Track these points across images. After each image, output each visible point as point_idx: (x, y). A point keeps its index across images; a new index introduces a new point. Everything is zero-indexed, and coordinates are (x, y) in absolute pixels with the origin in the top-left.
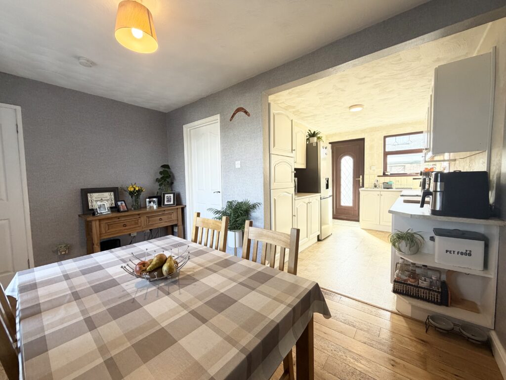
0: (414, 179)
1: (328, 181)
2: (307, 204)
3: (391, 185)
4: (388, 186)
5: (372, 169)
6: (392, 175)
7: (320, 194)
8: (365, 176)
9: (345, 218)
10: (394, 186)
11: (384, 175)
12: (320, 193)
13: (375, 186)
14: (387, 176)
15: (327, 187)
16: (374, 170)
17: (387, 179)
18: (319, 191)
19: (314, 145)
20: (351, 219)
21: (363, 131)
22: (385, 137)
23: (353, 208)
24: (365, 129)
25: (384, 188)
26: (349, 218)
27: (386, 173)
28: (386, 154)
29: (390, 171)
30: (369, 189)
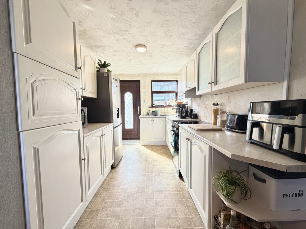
0: (173, 109)
1: (118, 111)
2: (100, 137)
3: (157, 113)
4: (155, 114)
5: (145, 102)
6: (157, 106)
7: (112, 124)
8: (141, 107)
9: (129, 138)
10: (158, 114)
11: (152, 106)
12: (113, 122)
13: (148, 114)
14: (154, 107)
15: (118, 117)
16: (146, 103)
17: (154, 109)
18: (111, 121)
19: (105, 75)
20: (132, 138)
21: (139, 75)
22: (152, 81)
23: (134, 130)
24: (140, 74)
25: (153, 115)
26: (131, 138)
27: (154, 105)
28: (153, 92)
29: (156, 104)
30: (144, 116)
